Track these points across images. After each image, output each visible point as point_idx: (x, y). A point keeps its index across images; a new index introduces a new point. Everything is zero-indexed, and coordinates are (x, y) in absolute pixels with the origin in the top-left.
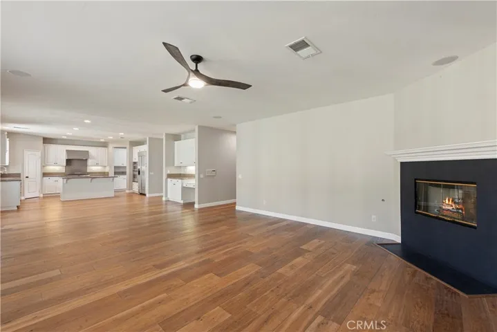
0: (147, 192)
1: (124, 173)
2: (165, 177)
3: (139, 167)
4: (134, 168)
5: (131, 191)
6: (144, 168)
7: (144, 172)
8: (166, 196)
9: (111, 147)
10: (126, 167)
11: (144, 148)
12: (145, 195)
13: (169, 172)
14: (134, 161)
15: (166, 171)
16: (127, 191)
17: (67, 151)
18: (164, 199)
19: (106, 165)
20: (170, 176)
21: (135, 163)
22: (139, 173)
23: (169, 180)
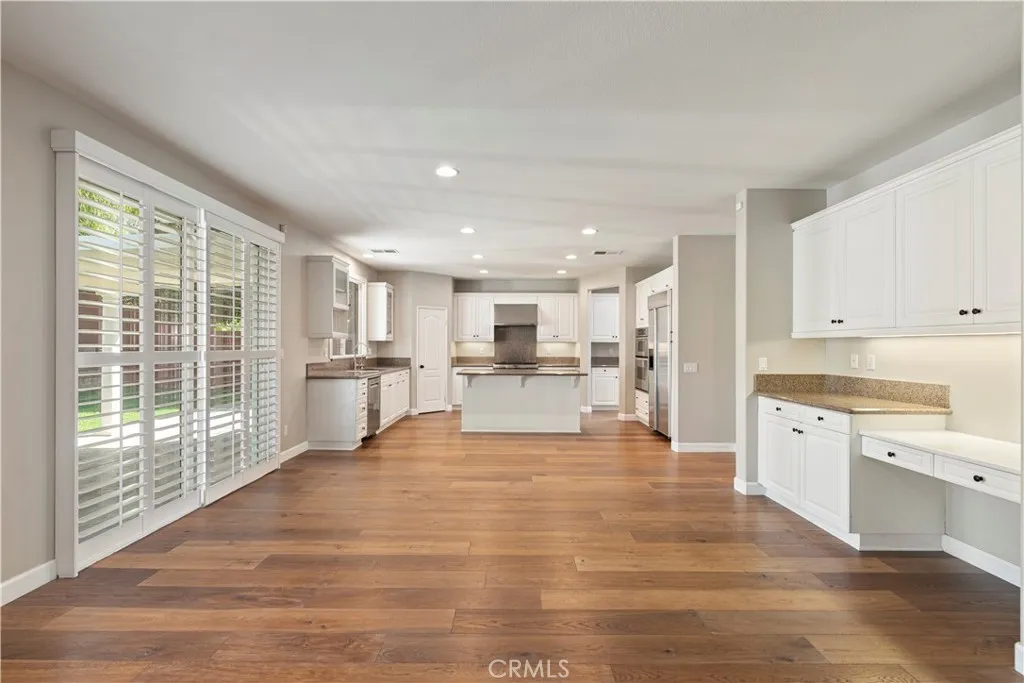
0: (673, 431)
1: (613, 362)
2: (743, 387)
3: (650, 347)
4: (640, 346)
5: (631, 417)
6: (664, 347)
7: (664, 359)
8: (752, 476)
9: (584, 289)
10: (616, 345)
11: (667, 280)
12: (668, 440)
13: (764, 367)
14: (638, 327)
15: (750, 360)
16: (622, 417)
17: (496, 306)
18: (740, 486)
19: (575, 340)
20: (767, 385)
21: (641, 332)
22: (651, 365)
23: (765, 403)
